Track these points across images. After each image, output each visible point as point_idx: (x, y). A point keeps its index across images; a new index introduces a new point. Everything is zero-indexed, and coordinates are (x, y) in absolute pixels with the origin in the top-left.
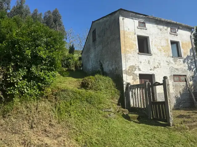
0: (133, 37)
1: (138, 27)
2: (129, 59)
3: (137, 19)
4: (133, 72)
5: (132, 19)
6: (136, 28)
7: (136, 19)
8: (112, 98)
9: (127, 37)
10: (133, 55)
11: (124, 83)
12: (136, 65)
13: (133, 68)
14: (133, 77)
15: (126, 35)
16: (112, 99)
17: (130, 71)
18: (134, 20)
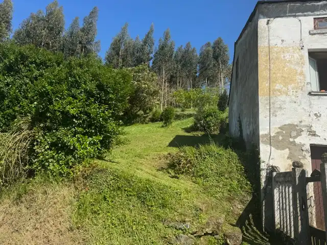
0: (296, 55)
1: (312, 32)
2: (280, 108)
3: (310, 13)
4: (291, 140)
5: (295, 16)
6: (306, 35)
7: (305, 16)
8: (229, 198)
9: (277, 58)
10: (293, 97)
11: (263, 166)
12: (301, 122)
13: (291, 130)
14: (290, 153)
15: (274, 55)
16: (230, 200)
17: (281, 138)
18: (300, 18)
